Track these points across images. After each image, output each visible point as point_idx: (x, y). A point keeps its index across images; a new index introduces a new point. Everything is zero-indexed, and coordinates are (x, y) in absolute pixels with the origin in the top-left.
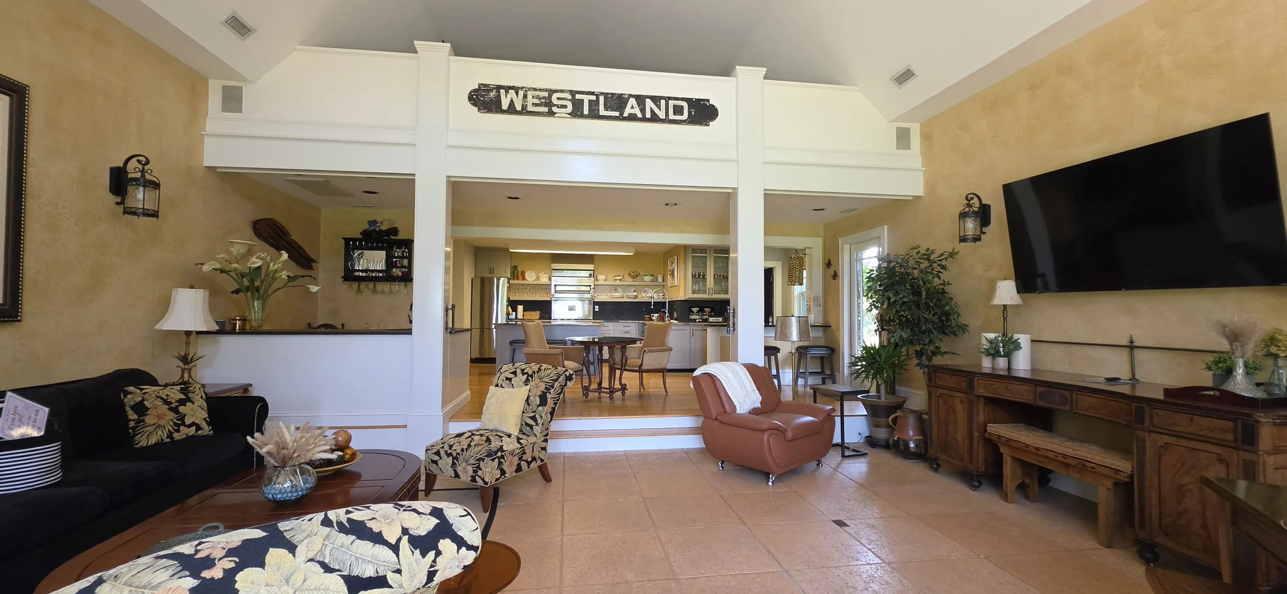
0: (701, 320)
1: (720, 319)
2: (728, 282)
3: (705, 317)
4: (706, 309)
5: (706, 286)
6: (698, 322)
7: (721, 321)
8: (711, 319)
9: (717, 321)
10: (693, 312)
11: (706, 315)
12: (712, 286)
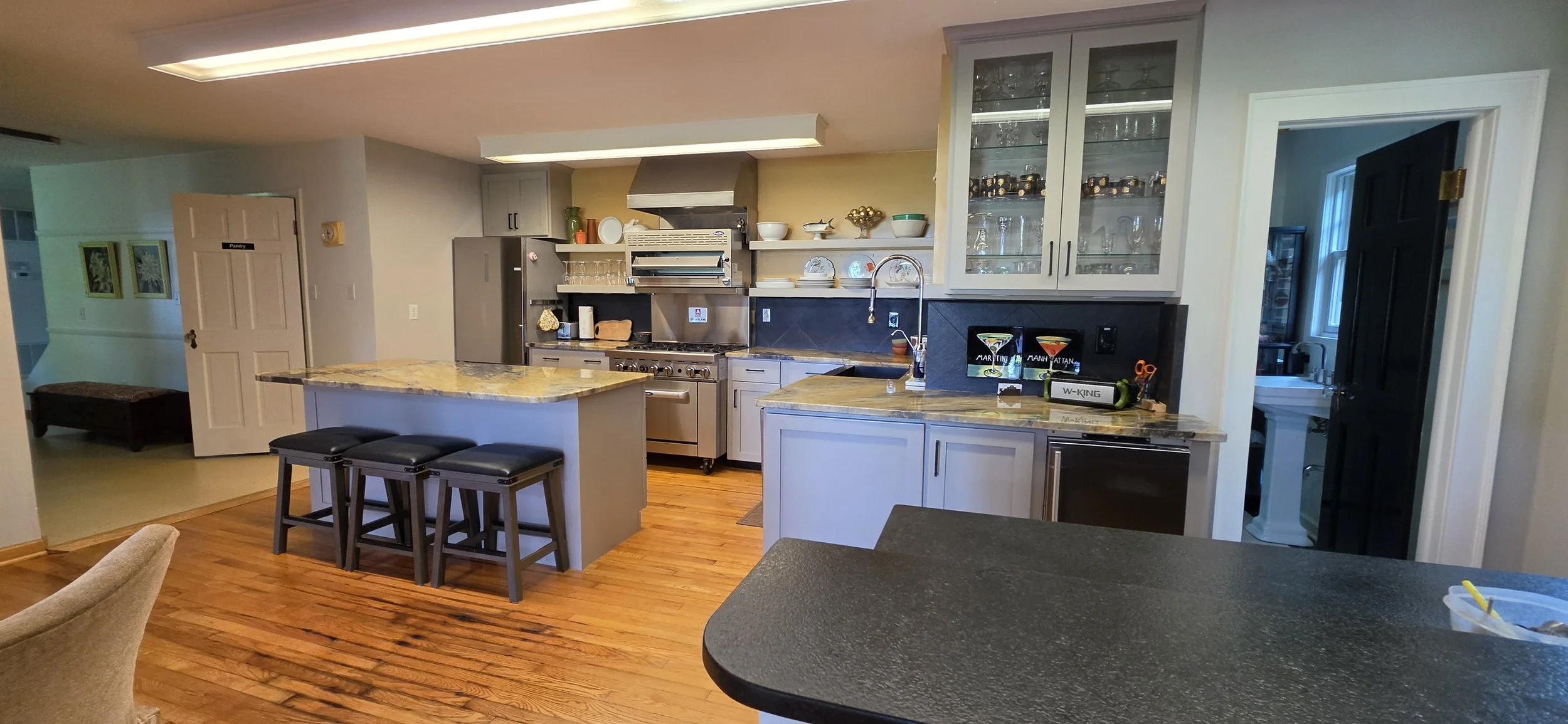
0: (1019, 387)
1: (1105, 393)
2: (1161, 213)
3: (1039, 374)
4: (1044, 340)
5: (1039, 230)
6: (1005, 393)
7: (1110, 401)
8: (1059, 389)
9: (1088, 399)
10: (986, 351)
11: (1045, 365)
12: (1071, 232)
